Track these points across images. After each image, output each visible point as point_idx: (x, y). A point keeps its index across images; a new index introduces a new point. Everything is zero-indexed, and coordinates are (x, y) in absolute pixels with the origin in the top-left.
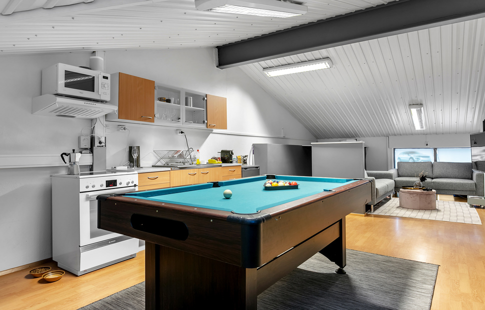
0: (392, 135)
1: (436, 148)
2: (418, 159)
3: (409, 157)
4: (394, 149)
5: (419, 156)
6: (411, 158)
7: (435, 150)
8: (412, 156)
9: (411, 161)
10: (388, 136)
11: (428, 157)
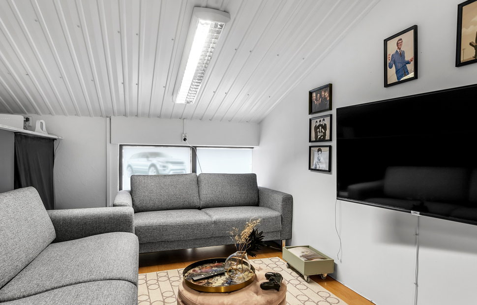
0: (119, 114)
1: (196, 147)
2: (164, 167)
3: (149, 164)
4: (121, 146)
5: (167, 162)
6: (153, 165)
7: (194, 149)
8: (154, 160)
9: (152, 172)
10: (108, 116)
11: (181, 163)
